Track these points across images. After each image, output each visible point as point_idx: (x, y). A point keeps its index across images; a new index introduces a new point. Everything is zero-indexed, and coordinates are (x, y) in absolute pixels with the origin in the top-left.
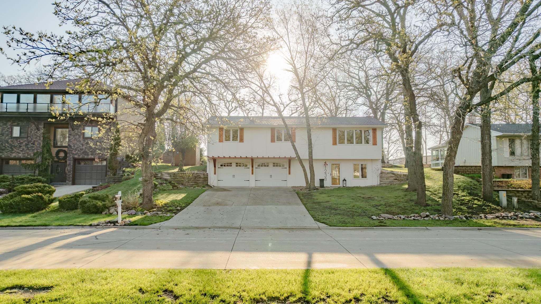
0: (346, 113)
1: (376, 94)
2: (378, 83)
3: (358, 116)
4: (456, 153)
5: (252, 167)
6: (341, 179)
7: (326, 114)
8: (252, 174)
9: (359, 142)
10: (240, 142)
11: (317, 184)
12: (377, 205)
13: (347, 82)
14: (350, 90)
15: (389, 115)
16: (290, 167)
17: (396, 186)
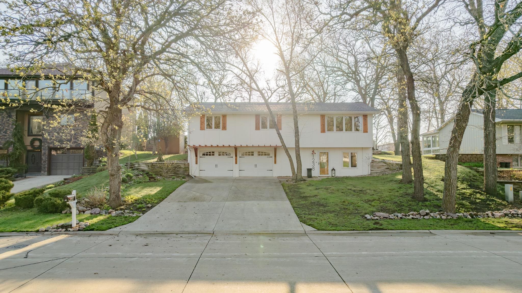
0: (335, 99)
1: (365, 79)
2: (368, 68)
3: (346, 102)
4: (460, 143)
5: (236, 156)
6: (330, 169)
7: (313, 99)
8: (236, 163)
9: (349, 129)
10: (222, 130)
11: (304, 174)
12: (370, 201)
13: (335, 67)
14: (338, 76)
15: (378, 100)
16: (275, 156)
17: (388, 176)
